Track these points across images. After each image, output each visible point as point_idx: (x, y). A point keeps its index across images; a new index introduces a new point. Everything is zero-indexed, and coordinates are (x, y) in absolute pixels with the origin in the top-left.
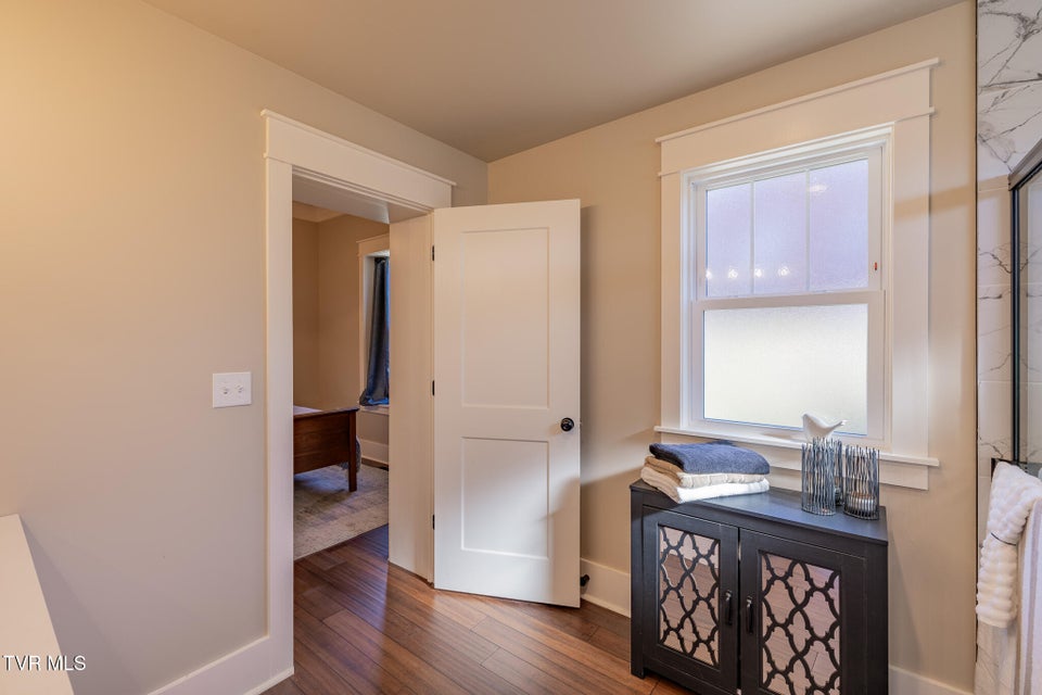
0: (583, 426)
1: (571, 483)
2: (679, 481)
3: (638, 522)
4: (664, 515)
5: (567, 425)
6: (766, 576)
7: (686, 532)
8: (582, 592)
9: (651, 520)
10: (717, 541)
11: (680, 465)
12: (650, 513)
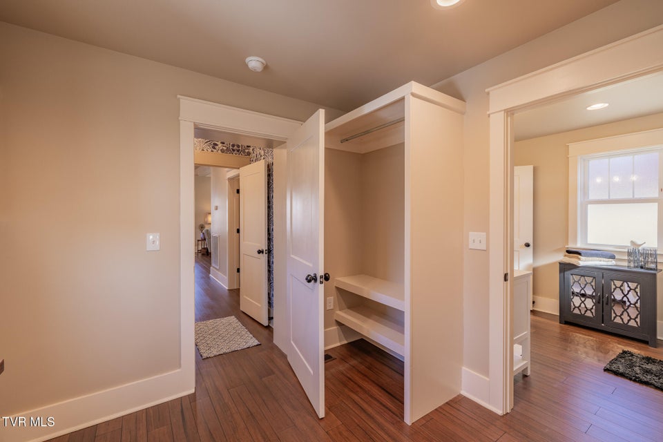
0: (533, 245)
1: (530, 266)
2: (579, 259)
3: (562, 274)
4: (573, 271)
5: (528, 245)
6: (613, 287)
7: (582, 276)
8: (533, 306)
9: (567, 273)
10: (594, 278)
11: (580, 254)
12: (567, 271)
